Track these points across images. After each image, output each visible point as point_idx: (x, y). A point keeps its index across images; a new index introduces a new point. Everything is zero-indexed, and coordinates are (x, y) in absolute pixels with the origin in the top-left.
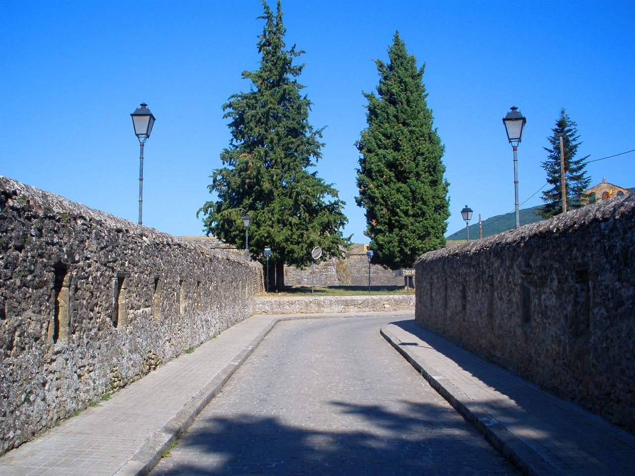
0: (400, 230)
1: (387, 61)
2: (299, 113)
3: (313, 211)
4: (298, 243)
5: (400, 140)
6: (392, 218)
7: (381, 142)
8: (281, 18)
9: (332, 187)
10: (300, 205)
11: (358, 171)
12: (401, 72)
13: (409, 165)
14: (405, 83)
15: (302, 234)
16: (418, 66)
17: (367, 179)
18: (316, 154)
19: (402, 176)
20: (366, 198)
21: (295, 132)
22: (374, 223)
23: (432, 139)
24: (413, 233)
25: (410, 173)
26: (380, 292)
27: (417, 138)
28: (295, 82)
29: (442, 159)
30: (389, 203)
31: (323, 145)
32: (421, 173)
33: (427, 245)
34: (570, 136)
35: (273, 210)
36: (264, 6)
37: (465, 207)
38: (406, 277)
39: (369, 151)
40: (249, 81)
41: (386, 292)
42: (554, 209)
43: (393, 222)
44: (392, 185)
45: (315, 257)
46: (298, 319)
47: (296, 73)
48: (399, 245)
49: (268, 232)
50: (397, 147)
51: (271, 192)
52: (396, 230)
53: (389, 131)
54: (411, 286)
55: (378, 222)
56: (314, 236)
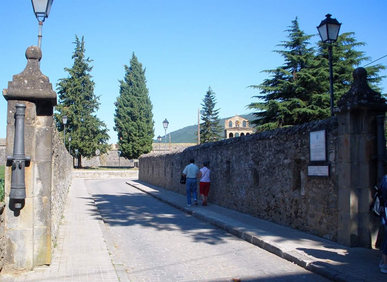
0: (133, 142)
1: (129, 66)
2: (90, 89)
3: (95, 133)
4: (89, 147)
5: (133, 103)
6: (129, 137)
7: (126, 103)
8: (83, 44)
9: (103, 122)
10: (89, 131)
11: (115, 115)
12: (135, 72)
13: (137, 114)
14: (137, 76)
15: (90, 144)
16: (143, 68)
17: (118, 119)
18: (97, 108)
19: (134, 119)
20: (118, 127)
21: (87, 98)
22: (121, 139)
23: (148, 102)
24: (139, 144)
25: (137, 117)
26: (123, 169)
27: (141, 102)
28: (89, 74)
29: (152, 111)
30: (128, 131)
31: (100, 104)
32: (142, 117)
33: (145, 149)
34: (212, 99)
35: (78, 133)
36: (76, 37)
37: (159, 136)
38: (135, 163)
39: (120, 107)
40: (68, 72)
41: (126, 169)
42: (204, 132)
43: (130, 139)
44: (130, 123)
45: (97, 154)
46: (91, 179)
47: (89, 70)
48: (132, 149)
49: (76, 142)
50: (132, 106)
51: (77, 125)
52: (131, 142)
53: (129, 98)
54: (137, 166)
55: (123, 139)
56: (96, 145)
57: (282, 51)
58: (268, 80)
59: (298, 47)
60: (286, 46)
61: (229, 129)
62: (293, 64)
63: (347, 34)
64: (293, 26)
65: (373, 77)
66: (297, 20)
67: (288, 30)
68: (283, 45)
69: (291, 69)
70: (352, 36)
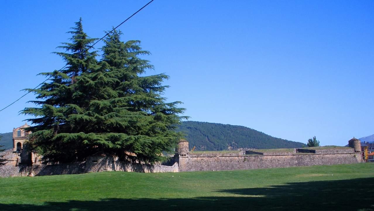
57: (62, 53)
58: (46, 84)
59: (80, 50)
60: (68, 48)
61: (17, 139)
62: (74, 68)
63: (133, 42)
64: (77, 27)
65: (156, 86)
66: (81, 22)
67: (72, 32)
68: (64, 47)
69: (72, 73)
70: (138, 44)
